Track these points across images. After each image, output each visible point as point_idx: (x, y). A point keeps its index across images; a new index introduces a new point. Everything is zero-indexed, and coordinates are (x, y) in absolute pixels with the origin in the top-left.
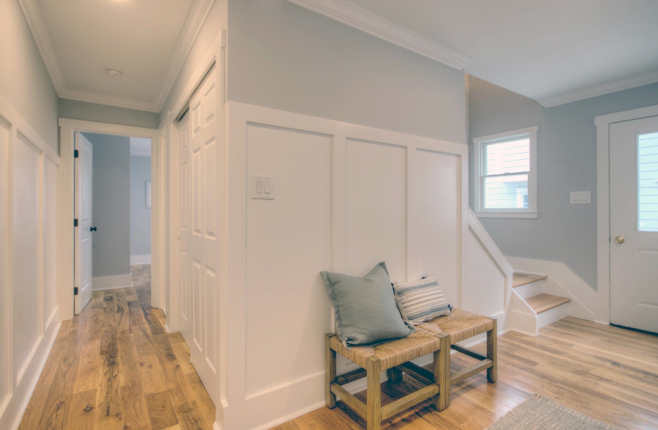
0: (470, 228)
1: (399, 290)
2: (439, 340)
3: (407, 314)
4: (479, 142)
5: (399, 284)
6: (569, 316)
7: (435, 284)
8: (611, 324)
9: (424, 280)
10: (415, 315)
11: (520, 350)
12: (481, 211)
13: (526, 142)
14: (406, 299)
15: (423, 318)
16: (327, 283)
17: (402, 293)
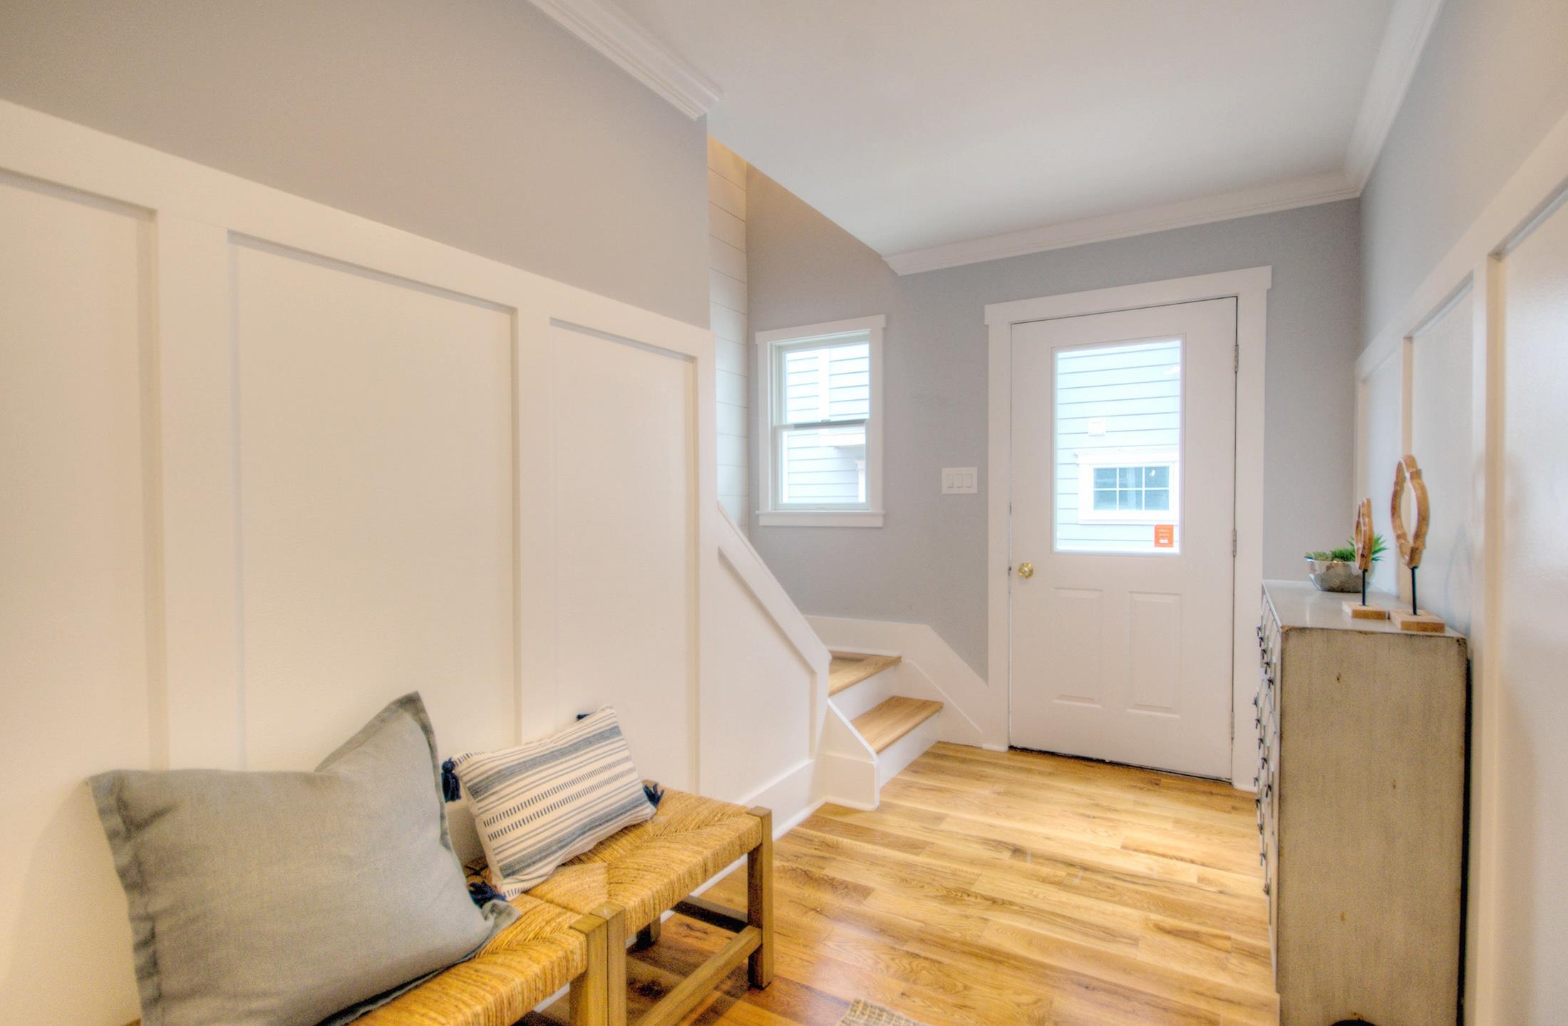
0: (722, 557)
1: (475, 781)
2: (581, 944)
3: (499, 857)
4: (769, 346)
5: (475, 759)
6: (939, 742)
7: (614, 732)
8: (1011, 748)
9: (585, 721)
10: (524, 856)
11: (838, 858)
12: (774, 511)
13: (863, 350)
14: (500, 807)
15: (551, 862)
16: (117, 821)
17: (487, 788)
